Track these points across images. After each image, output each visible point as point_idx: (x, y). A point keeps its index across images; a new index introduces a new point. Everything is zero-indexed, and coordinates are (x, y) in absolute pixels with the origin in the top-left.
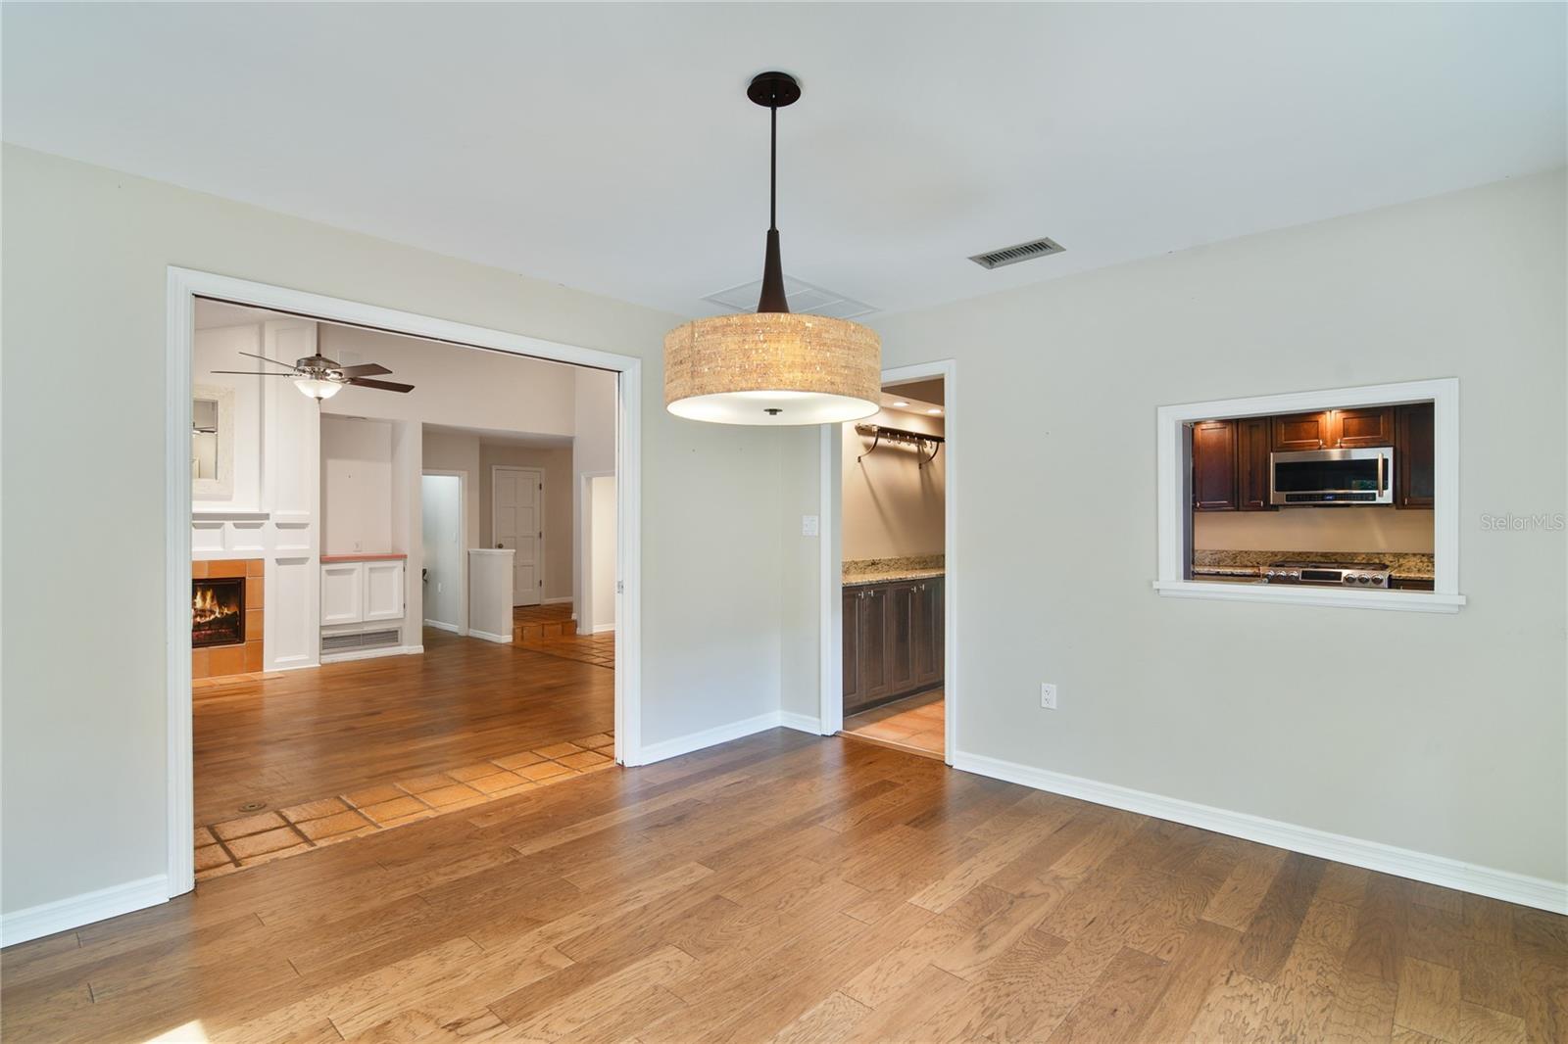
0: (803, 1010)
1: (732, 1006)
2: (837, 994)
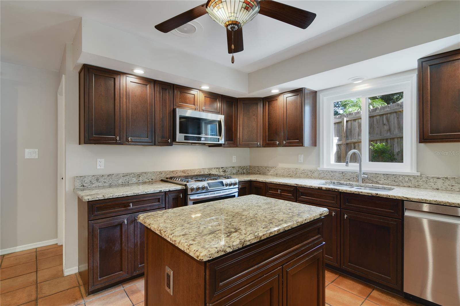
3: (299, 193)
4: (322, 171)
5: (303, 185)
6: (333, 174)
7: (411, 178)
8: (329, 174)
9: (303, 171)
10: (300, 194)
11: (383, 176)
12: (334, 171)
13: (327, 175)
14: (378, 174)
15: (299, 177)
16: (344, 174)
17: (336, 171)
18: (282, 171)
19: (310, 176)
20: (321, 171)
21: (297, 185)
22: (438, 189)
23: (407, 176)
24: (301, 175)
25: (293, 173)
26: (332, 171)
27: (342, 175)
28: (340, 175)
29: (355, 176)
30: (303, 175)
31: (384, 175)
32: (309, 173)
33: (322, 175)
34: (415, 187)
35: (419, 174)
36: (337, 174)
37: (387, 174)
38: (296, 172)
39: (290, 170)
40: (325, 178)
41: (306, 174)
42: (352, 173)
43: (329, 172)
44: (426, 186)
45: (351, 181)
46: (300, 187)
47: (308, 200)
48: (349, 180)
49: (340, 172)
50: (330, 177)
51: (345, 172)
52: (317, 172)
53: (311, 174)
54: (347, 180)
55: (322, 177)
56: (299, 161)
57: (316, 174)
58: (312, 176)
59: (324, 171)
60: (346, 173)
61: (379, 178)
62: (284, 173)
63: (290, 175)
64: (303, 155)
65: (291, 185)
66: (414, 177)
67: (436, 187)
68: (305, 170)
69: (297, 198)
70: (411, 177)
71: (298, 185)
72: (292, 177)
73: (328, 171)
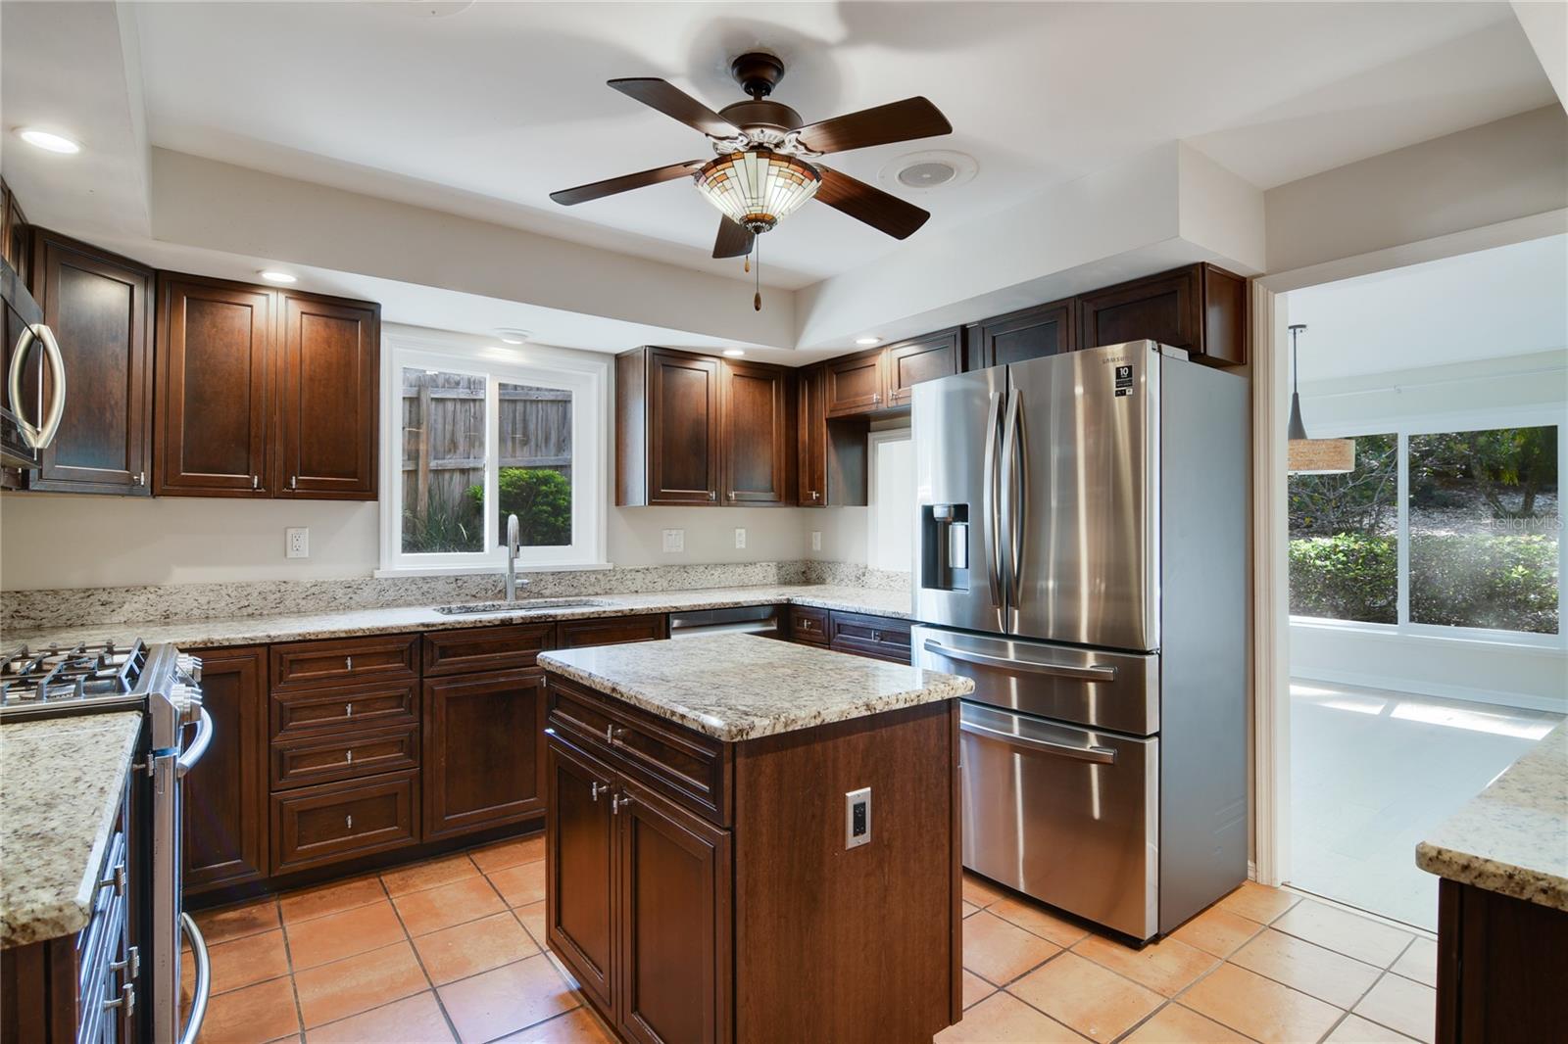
3: (432, 651)
4: (390, 582)
5: (450, 624)
6: (428, 585)
7: (600, 577)
8: (414, 587)
9: (313, 590)
10: (437, 652)
11: (551, 578)
12: (430, 578)
13: (409, 593)
14: (542, 573)
15: (294, 612)
16: (460, 583)
17: (436, 578)
18: (203, 600)
19: (343, 601)
20: (386, 579)
21: (428, 625)
22: (637, 592)
23: (594, 572)
24: (303, 602)
25: (265, 599)
26: (424, 579)
27: (454, 585)
28: (449, 588)
29: (490, 586)
30: (312, 603)
31: (553, 574)
32: (340, 593)
33: (390, 595)
34: (606, 593)
35: (610, 566)
36: (440, 586)
37: (559, 573)
38: (278, 595)
39: (249, 590)
40: (401, 602)
41: (325, 597)
42: (483, 577)
43: (414, 581)
44: (621, 588)
45: (480, 598)
46: (438, 631)
47: (462, 665)
48: (474, 596)
49: (448, 577)
50: (419, 597)
51: (464, 576)
52: (374, 586)
53: (349, 596)
54: (469, 597)
55: (391, 598)
56: (291, 554)
57: (368, 593)
58: (353, 602)
59: (399, 579)
60: (465, 579)
61: (543, 583)
62: (212, 605)
63: (245, 612)
64: (307, 530)
65: (404, 631)
66: (604, 573)
67: (633, 589)
68: (324, 582)
69: (425, 667)
70: (599, 574)
71: (433, 625)
72: (261, 615)
73: (410, 580)
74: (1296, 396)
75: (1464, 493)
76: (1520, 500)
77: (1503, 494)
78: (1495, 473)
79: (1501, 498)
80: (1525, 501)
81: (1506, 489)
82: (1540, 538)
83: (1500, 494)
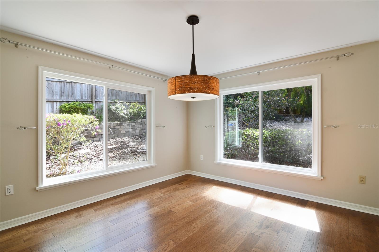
0: (187, 239)
1: (204, 239)
2: (178, 243)
74: (193, 56)
75: (288, 118)
76: (301, 119)
77: (297, 118)
78: (294, 111)
79: (297, 119)
80: (302, 119)
81: (298, 116)
82: (305, 130)
83: (296, 118)
